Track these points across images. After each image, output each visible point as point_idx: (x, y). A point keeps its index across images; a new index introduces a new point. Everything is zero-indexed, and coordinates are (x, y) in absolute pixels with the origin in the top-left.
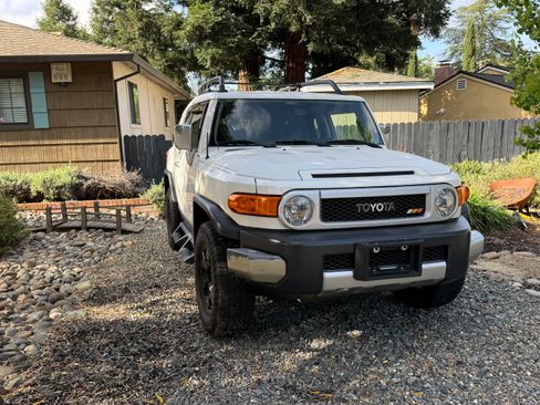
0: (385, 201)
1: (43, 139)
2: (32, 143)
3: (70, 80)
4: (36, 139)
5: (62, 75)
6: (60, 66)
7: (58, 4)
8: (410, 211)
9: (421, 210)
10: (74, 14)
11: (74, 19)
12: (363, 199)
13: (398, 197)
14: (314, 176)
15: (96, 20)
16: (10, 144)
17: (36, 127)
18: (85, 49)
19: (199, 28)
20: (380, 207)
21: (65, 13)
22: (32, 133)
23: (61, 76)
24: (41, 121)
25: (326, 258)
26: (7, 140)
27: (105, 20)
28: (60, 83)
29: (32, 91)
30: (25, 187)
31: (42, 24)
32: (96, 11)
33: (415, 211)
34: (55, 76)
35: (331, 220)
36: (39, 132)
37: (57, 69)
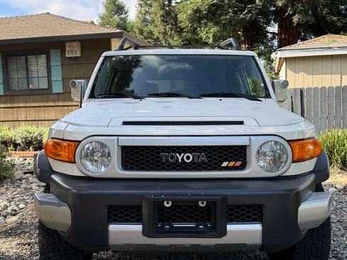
0: (194, 151)
1: (58, 101)
2: (50, 104)
3: (78, 54)
4: (54, 101)
5: (74, 51)
6: (72, 44)
7: (114, 2)
8: (225, 164)
9: (238, 163)
10: (126, 9)
11: (126, 13)
12: (168, 148)
13: (210, 147)
14: (125, 123)
15: (140, 12)
16: (35, 105)
17: (54, 92)
18: (90, 30)
19: (197, 11)
20: (188, 158)
21: (120, 9)
22: (52, 97)
23: (72, 52)
24: (58, 88)
25: (110, 208)
26: (34, 102)
27: (147, 12)
28: (71, 58)
29: (52, 64)
30: (39, 138)
31: (102, 18)
32: (141, 5)
33: (232, 164)
34: (68, 52)
35: (132, 169)
36: (56, 96)
37: (70, 46)
